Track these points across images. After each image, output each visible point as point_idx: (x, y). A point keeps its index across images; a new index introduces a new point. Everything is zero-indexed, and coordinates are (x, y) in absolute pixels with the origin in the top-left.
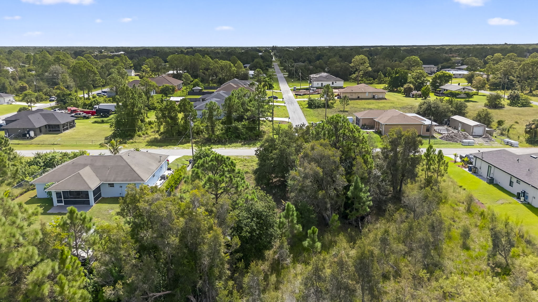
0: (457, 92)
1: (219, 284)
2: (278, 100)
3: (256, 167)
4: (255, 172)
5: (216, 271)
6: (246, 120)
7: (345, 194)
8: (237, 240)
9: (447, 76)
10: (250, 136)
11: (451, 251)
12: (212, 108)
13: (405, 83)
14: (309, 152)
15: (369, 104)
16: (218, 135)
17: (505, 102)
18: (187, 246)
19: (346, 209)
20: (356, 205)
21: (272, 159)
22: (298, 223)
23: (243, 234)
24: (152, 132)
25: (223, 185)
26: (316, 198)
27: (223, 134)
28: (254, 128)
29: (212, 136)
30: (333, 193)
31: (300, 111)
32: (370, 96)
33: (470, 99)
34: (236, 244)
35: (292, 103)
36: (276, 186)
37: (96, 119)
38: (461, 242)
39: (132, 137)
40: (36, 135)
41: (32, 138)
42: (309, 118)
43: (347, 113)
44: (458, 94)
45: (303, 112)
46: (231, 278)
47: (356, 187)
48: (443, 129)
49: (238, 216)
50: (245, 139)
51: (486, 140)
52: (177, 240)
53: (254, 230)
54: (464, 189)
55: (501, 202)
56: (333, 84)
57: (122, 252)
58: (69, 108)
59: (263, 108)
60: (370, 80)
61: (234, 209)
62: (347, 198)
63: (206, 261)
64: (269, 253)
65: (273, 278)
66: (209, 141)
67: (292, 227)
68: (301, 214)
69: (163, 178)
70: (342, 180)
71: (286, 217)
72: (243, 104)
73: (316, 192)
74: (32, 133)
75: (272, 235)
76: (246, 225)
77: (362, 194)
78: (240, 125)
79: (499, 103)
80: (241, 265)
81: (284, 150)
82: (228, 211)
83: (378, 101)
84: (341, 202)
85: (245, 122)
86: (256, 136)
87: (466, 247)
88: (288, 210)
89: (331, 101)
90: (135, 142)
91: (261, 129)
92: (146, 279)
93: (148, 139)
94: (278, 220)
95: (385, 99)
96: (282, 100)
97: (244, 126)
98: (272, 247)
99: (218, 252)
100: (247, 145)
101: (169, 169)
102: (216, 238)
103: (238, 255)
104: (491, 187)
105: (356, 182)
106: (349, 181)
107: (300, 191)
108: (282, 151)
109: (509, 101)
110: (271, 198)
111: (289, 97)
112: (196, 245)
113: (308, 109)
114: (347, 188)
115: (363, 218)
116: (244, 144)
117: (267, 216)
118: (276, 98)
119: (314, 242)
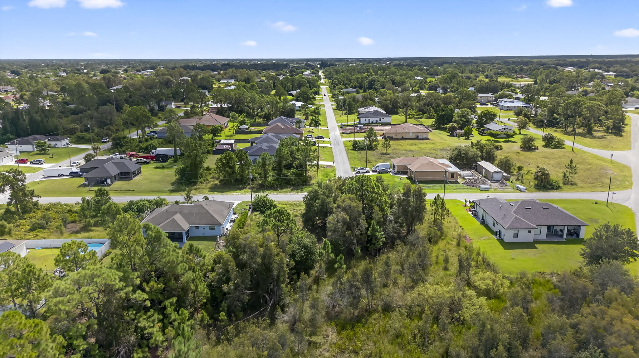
0: (497, 133)
1: (283, 286)
2: (325, 139)
3: (304, 212)
4: (303, 216)
5: (281, 279)
6: (294, 168)
7: (367, 233)
8: (292, 262)
9: (491, 115)
10: (298, 183)
11: (435, 272)
12: (265, 159)
13: (451, 122)
14: (340, 203)
15: (411, 145)
16: (270, 182)
17: (539, 143)
18: (265, 265)
19: (367, 244)
20: (374, 241)
21: (316, 206)
22: (332, 252)
23: (296, 259)
24: (211, 178)
25: (282, 228)
26: (345, 236)
27: (274, 180)
28: (301, 175)
29: (265, 182)
30: (357, 232)
31: (344, 154)
32: (414, 136)
33: (510, 139)
34: (292, 264)
35: (337, 144)
36: (319, 227)
37: (156, 165)
38: (443, 265)
39: (195, 183)
40: (112, 182)
41: (109, 185)
42: (352, 162)
43: (388, 156)
44: (498, 135)
45: (347, 155)
46: (289, 283)
47: (373, 229)
48: (468, 175)
49: (293, 247)
50: (293, 185)
51: (502, 185)
52: (261, 261)
53: (303, 257)
54: (463, 229)
55: (484, 238)
56: (380, 120)
57: (230, 267)
58: (127, 152)
59: (309, 157)
60: (419, 115)
61: (291, 243)
62: (369, 236)
63: (275, 273)
64: (313, 272)
65: (315, 287)
66: (263, 187)
67: (328, 256)
68: (334, 247)
69: (232, 221)
70: (363, 223)
71: (324, 248)
72: (292, 153)
73: (345, 232)
74: (109, 181)
75: (314, 260)
76: (298, 253)
77: (377, 234)
78: (289, 173)
79: (533, 145)
80: (295, 277)
81: (325, 200)
82: (287, 244)
83: (421, 141)
84: (364, 239)
85: (293, 170)
86: (303, 182)
87: (446, 269)
88: (325, 244)
89: (375, 143)
90: (199, 188)
91: (307, 175)
92: (243, 282)
93: (209, 185)
94: (318, 251)
95: (428, 139)
96: (328, 140)
97: (293, 173)
98: (314, 268)
99: (283, 267)
100: (295, 191)
101: (235, 214)
102: (281, 259)
103: (293, 271)
104: (482, 227)
105: (373, 225)
106: (369, 224)
107: (334, 231)
108: (323, 202)
109: (543, 143)
110: (314, 236)
111: (336, 136)
112: (270, 263)
113: (353, 151)
114: (367, 229)
115: (379, 250)
116: (293, 190)
117: (311, 248)
118: (323, 138)
119: (342, 265)
